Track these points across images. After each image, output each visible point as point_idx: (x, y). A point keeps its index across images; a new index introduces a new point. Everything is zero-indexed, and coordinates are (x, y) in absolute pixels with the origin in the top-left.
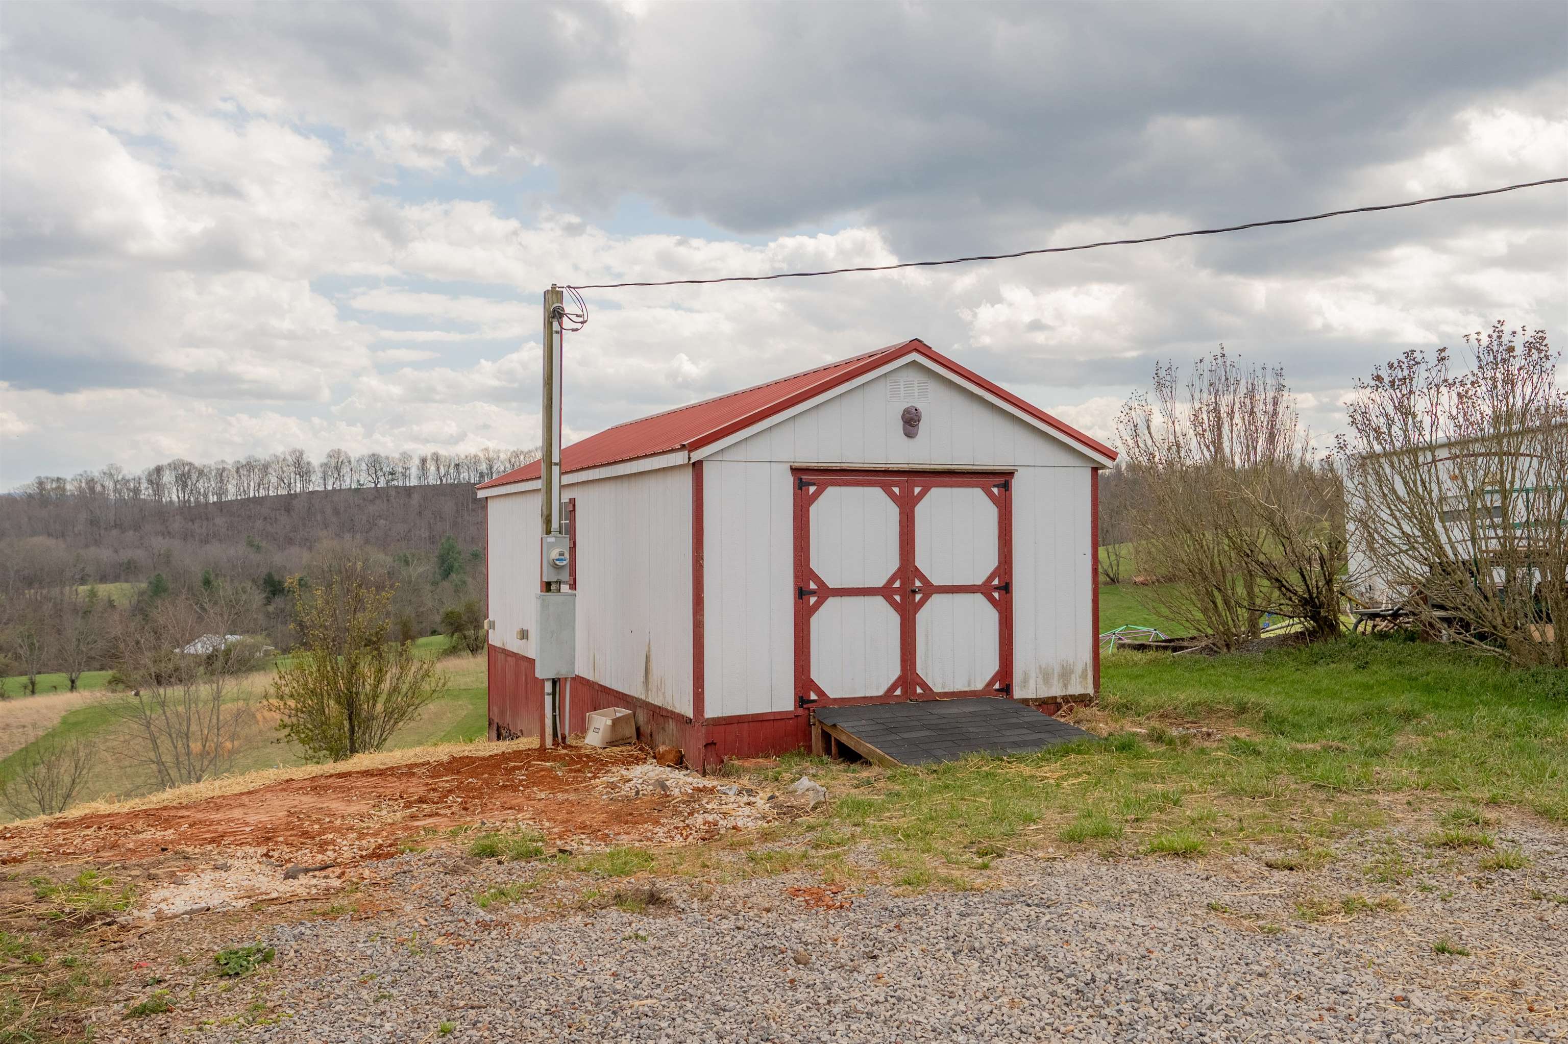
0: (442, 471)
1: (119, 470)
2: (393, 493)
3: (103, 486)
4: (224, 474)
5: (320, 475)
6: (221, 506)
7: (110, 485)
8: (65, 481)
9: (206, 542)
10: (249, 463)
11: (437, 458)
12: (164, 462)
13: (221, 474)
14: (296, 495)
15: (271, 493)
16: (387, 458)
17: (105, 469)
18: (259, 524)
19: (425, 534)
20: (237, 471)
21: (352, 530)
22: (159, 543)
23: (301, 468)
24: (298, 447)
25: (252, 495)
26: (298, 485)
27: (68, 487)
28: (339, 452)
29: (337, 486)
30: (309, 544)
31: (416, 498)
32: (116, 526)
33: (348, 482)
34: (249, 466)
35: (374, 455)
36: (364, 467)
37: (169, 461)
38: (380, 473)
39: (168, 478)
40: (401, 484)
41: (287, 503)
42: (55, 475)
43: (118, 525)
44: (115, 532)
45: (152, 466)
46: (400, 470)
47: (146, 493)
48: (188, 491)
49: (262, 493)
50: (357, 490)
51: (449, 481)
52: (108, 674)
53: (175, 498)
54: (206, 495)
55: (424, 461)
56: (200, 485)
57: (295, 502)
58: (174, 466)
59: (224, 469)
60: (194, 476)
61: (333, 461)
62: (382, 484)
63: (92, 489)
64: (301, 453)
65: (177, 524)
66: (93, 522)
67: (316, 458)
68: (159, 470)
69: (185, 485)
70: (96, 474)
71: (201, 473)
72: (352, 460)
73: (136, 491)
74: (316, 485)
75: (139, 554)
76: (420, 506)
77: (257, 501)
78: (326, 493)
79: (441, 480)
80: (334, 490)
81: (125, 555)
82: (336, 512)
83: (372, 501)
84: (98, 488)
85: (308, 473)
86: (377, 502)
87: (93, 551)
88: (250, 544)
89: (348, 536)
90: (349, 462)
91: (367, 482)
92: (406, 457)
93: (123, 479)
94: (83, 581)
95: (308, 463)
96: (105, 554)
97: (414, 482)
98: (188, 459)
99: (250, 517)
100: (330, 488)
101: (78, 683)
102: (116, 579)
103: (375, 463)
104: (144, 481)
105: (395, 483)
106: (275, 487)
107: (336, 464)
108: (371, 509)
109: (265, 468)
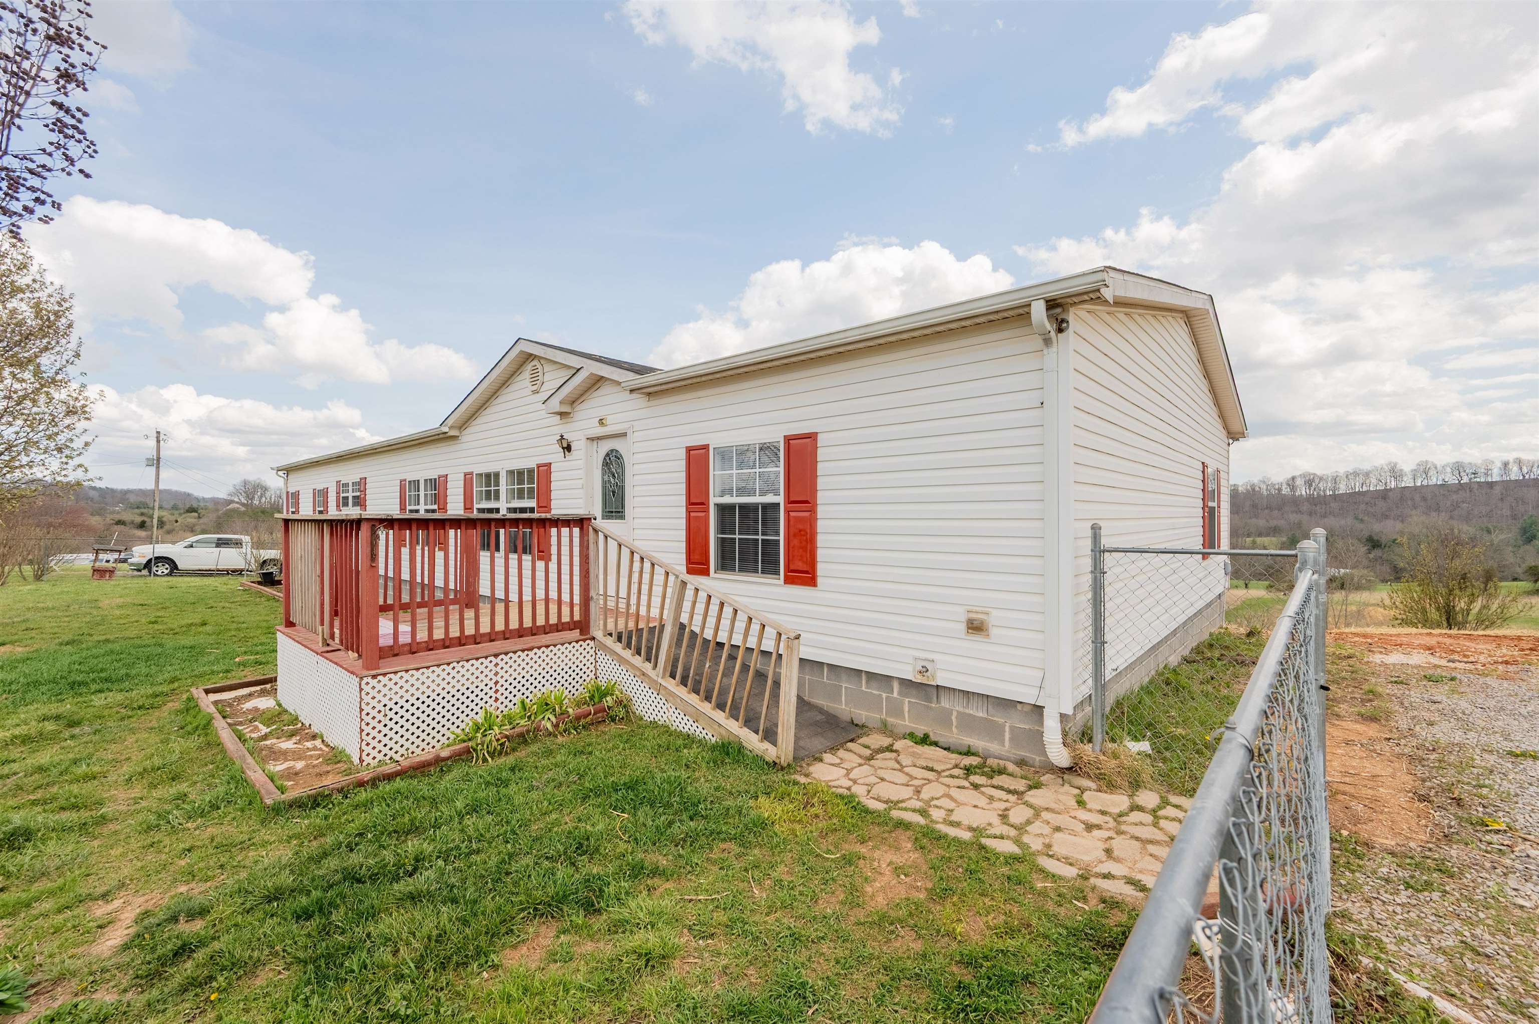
0: (1525, 470)
1: (1269, 479)
2: (1476, 486)
3: (1260, 489)
4: (1338, 479)
5: (1411, 477)
6: (1335, 497)
7: (1264, 487)
9: (1325, 517)
10: (1356, 472)
11: (1519, 462)
12: (1297, 473)
13: (1335, 480)
14: (1391, 489)
15: (1371, 489)
16: (1470, 464)
17: (1261, 479)
18: (1363, 507)
19: (1507, 512)
20: (1347, 477)
21: (1438, 510)
22: (1294, 518)
23: (1395, 473)
24: (1394, 460)
25: (1357, 490)
26: (1393, 483)
27: (1240, 489)
28: (1427, 462)
29: (1425, 483)
30: (1402, 519)
31: (1497, 490)
32: (1267, 508)
33: (1434, 480)
34: (1356, 474)
35: (1458, 462)
36: (1449, 470)
37: (1301, 473)
38: (1462, 474)
39: (1299, 482)
40: (1483, 480)
41: (1384, 494)
43: (1269, 508)
44: (1266, 511)
45: (1290, 476)
46: (1483, 470)
47: (1286, 491)
48: (1312, 489)
49: (1365, 489)
50: (1442, 485)
51: (1532, 477)
52: (1267, 583)
53: (1304, 493)
54: (1324, 491)
55: (1506, 464)
56: (1321, 485)
57: (1390, 494)
58: (1303, 476)
59: (1337, 476)
60: (1317, 481)
61: (1422, 468)
62: (1465, 480)
63: (1254, 490)
64: (1395, 465)
65: (1305, 507)
66: (1254, 506)
67: (1407, 466)
68: (1293, 478)
69: (1310, 485)
70: (1256, 481)
71: (1321, 479)
72: (1438, 466)
73: (1280, 490)
74: (1407, 482)
75: (1281, 523)
76: (1502, 494)
77: (1359, 493)
78: (1415, 488)
79: (1524, 476)
80: (1422, 486)
81: (1273, 523)
82: (1424, 499)
83: (1456, 492)
84: (1257, 489)
85: (1401, 476)
86: (1460, 492)
87: (1254, 521)
88: (1356, 518)
89: (1434, 514)
90: (1436, 468)
91: (1452, 480)
92: (1489, 462)
93: (1272, 484)
94: (1249, 536)
95: (1401, 470)
96: (1261, 523)
97: (1496, 478)
98: (1312, 471)
99: (1355, 503)
100: (1419, 484)
101: (1249, 586)
102: (1268, 535)
103: (1458, 468)
104: (1284, 484)
105: (1478, 480)
106: (1374, 485)
107: (1425, 469)
108: (1455, 497)
109: (1367, 474)
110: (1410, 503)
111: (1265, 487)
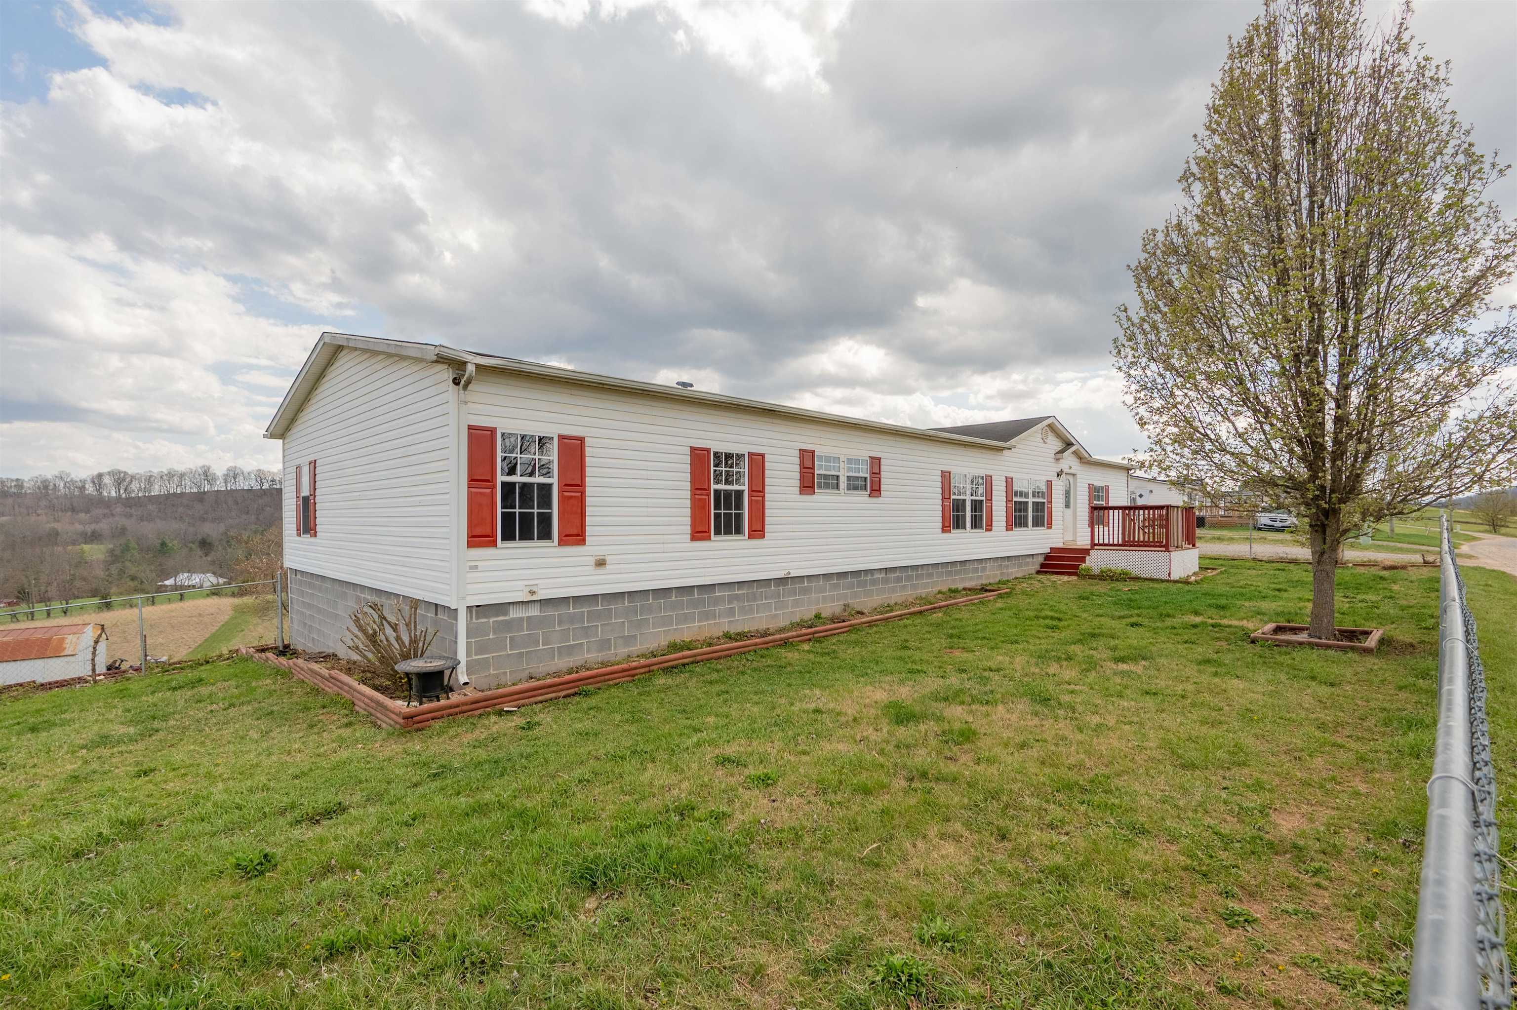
1: (68, 475)
2: (275, 492)
3: (55, 485)
4: (152, 479)
5: (222, 481)
6: (149, 498)
7: (60, 483)
8: (23, 481)
10: (169, 473)
12: (105, 470)
13: (150, 480)
14: (205, 493)
15: (187, 491)
16: (269, 472)
17: (57, 474)
18: (179, 508)
20: (161, 477)
22: (116, 521)
23: (208, 476)
24: (207, 464)
25: (172, 492)
26: (207, 486)
28: (235, 467)
29: (234, 488)
32: (68, 509)
33: (242, 485)
34: (171, 475)
35: (260, 470)
36: (253, 476)
37: (109, 470)
38: (263, 480)
39: (107, 480)
40: (278, 487)
41: (201, 497)
42: (14, 477)
43: (71, 509)
44: (69, 513)
45: (95, 473)
46: (278, 478)
47: (90, 489)
48: (123, 488)
49: (180, 491)
50: (248, 490)
53: (113, 494)
54: (137, 492)
56: (132, 485)
57: (205, 497)
58: (112, 473)
59: (151, 477)
60: (128, 480)
62: (266, 486)
63: (46, 487)
64: (209, 469)
65: (116, 509)
66: (50, 507)
67: (219, 470)
68: (100, 476)
69: (120, 484)
70: (49, 477)
71: (133, 477)
72: (245, 472)
73: (83, 488)
74: (220, 486)
77: (175, 494)
78: (227, 492)
80: (231, 489)
82: (235, 502)
84: (51, 485)
85: (214, 479)
86: (262, 497)
87: (53, 525)
89: (243, 516)
90: (242, 474)
91: (256, 485)
93: (72, 481)
95: (215, 474)
98: (123, 469)
100: (229, 488)
103: (260, 474)
104: (89, 481)
105: (275, 486)
106: (189, 488)
107: (233, 474)
108: (260, 501)
109: (182, 476)
110: (224, 505)
111: (62, 485)
